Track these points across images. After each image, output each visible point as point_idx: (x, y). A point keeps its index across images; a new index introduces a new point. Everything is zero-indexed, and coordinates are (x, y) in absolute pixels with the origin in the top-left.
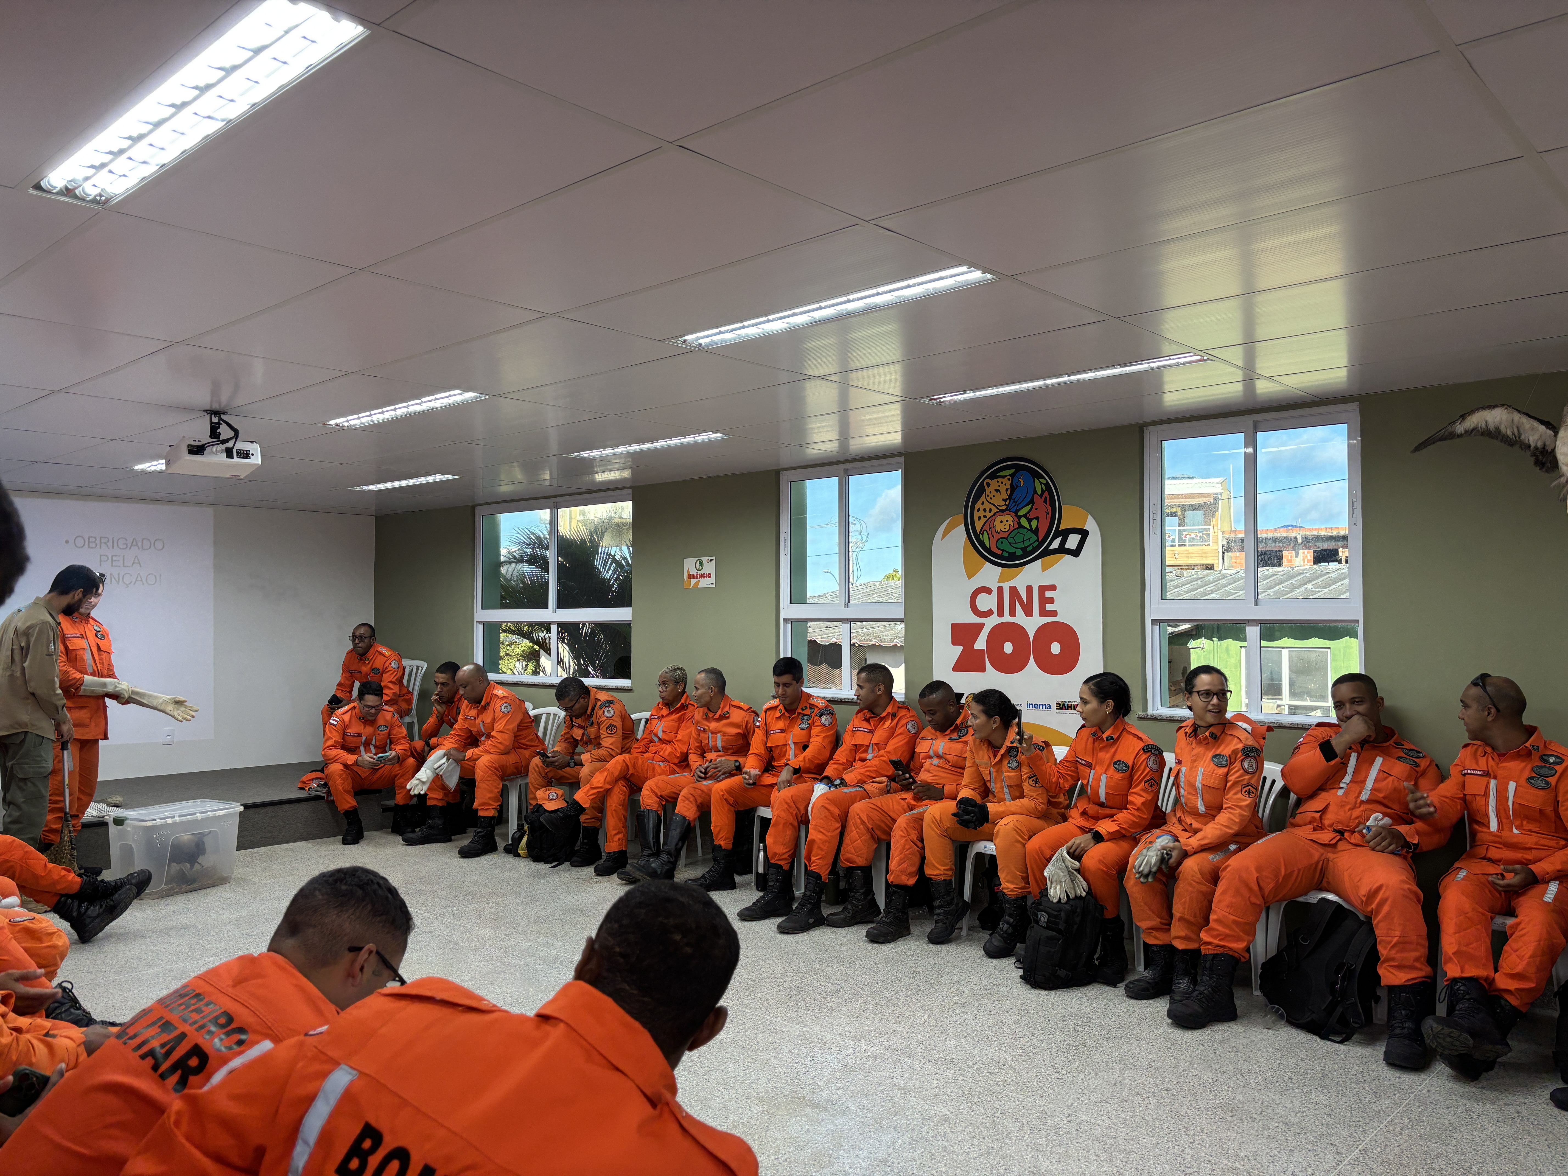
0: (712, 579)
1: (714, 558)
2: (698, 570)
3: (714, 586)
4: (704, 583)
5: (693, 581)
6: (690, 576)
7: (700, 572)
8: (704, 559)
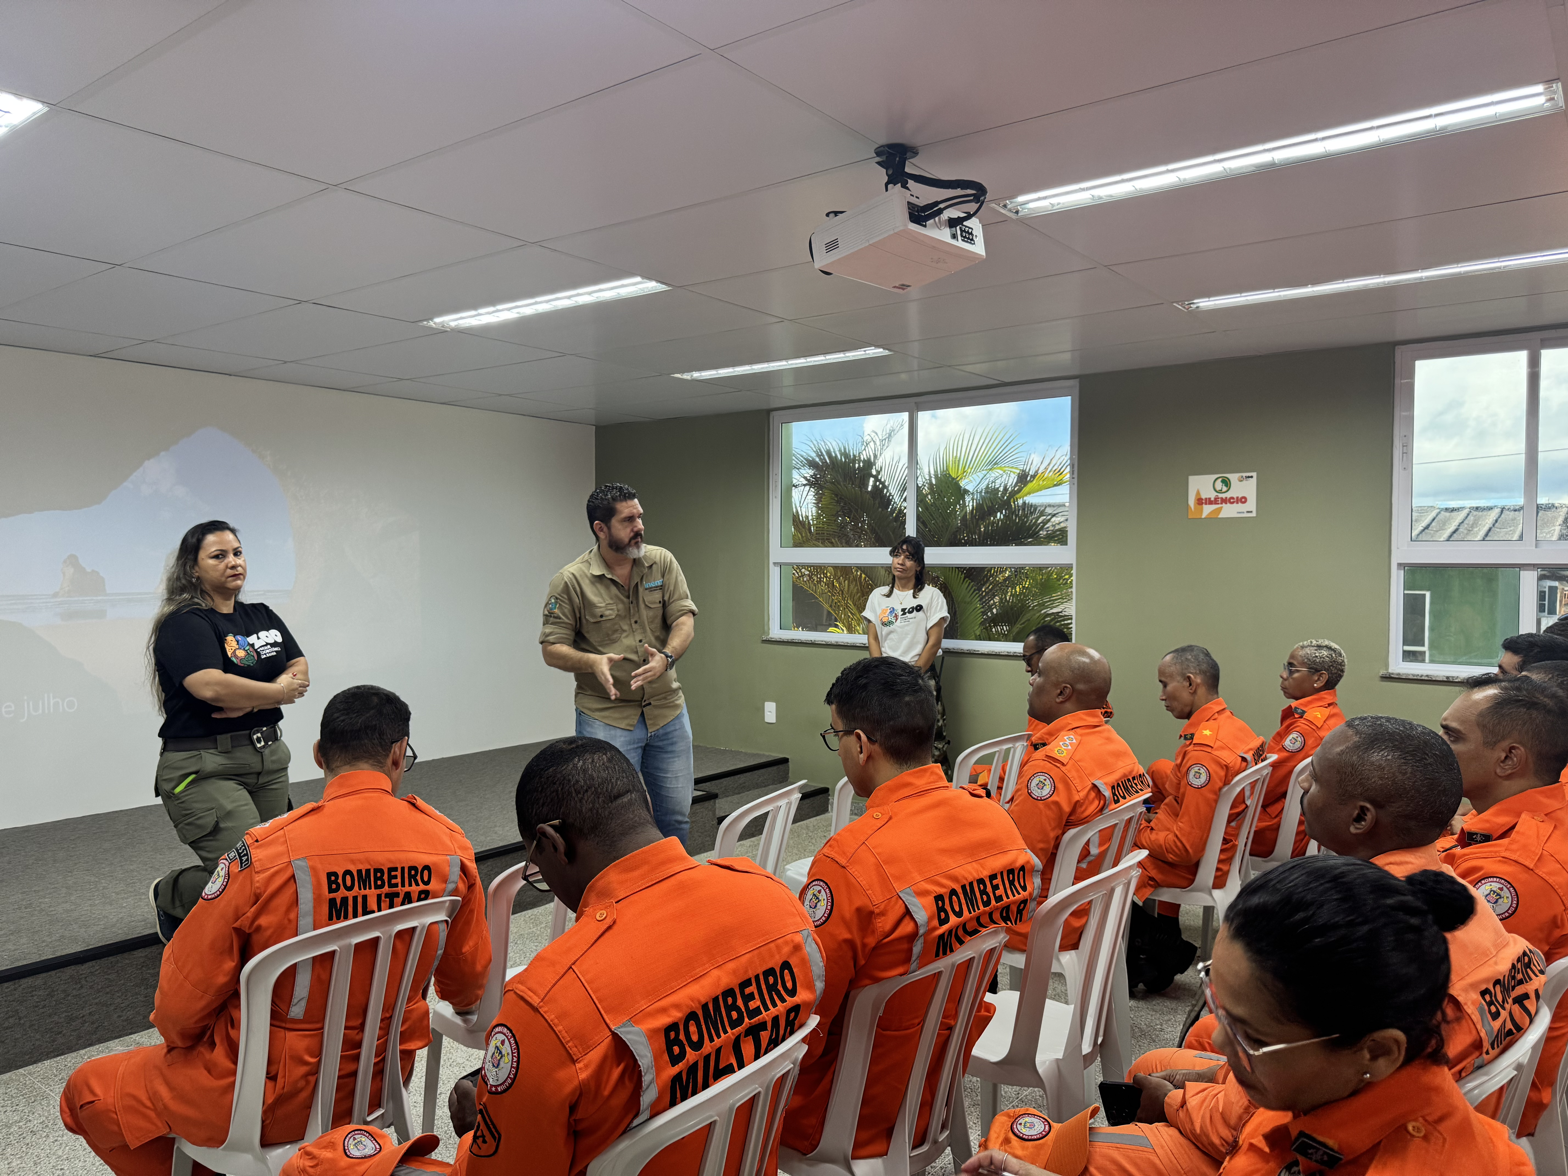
0: (1251, 505)
1: (1254, 474)
2: (1220, 492)
3: (1254, 514)
4: (1229, 511)
5: (1207, 509)
6: (1200, 501)
7: (1223, 496)
8: (1233, 477)
